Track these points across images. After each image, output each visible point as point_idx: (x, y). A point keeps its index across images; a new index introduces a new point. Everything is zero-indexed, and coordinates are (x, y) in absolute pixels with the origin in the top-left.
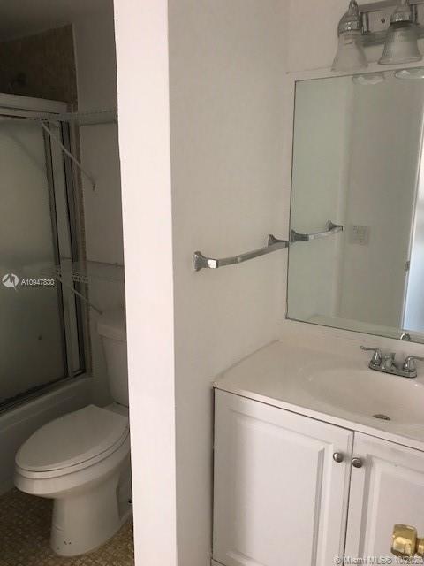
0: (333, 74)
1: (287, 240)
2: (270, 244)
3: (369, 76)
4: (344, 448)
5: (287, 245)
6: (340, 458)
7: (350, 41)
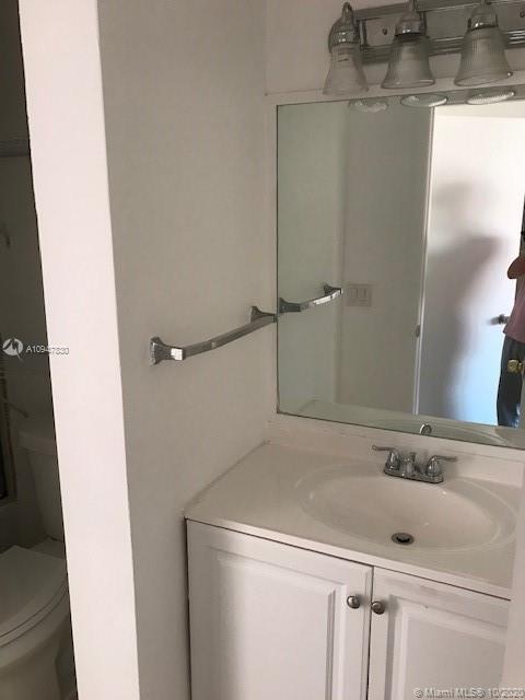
0: (324, 98)
1: (275, 312)
2: (253, 320)
3: (369, 102)
4: (361, 589)
5: (276, 320)
6: (356, 603)
7: (345, 56)
